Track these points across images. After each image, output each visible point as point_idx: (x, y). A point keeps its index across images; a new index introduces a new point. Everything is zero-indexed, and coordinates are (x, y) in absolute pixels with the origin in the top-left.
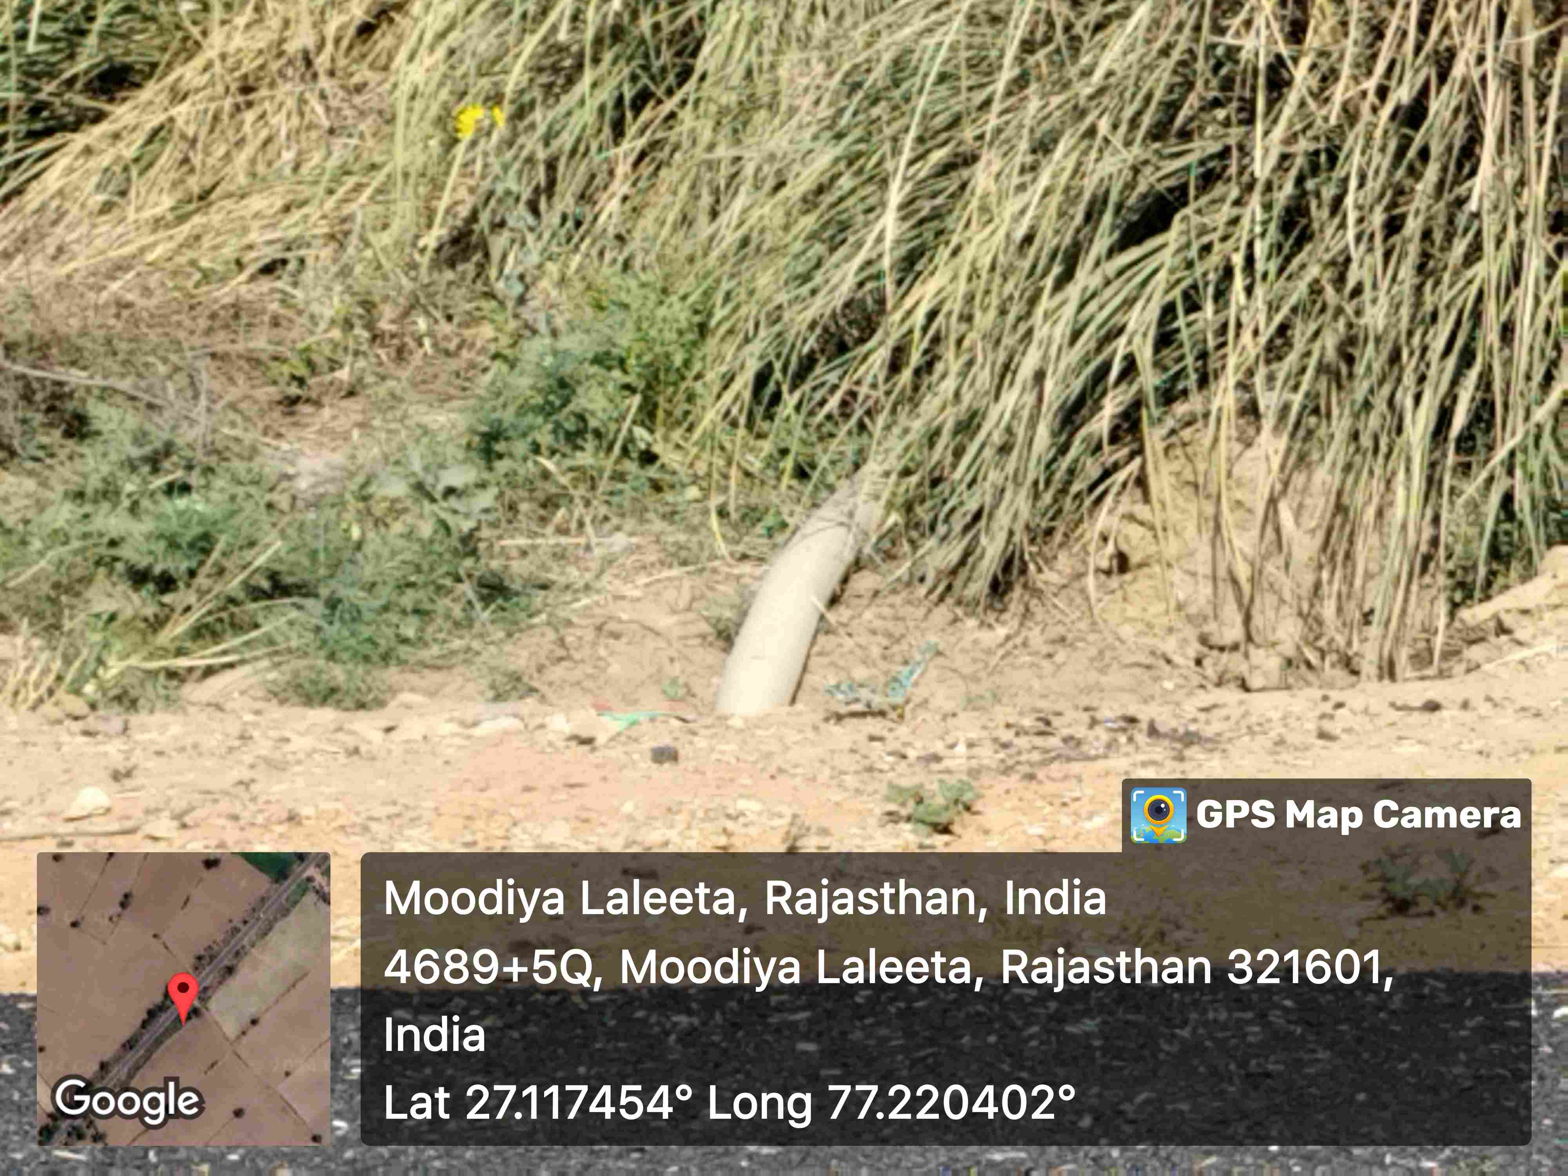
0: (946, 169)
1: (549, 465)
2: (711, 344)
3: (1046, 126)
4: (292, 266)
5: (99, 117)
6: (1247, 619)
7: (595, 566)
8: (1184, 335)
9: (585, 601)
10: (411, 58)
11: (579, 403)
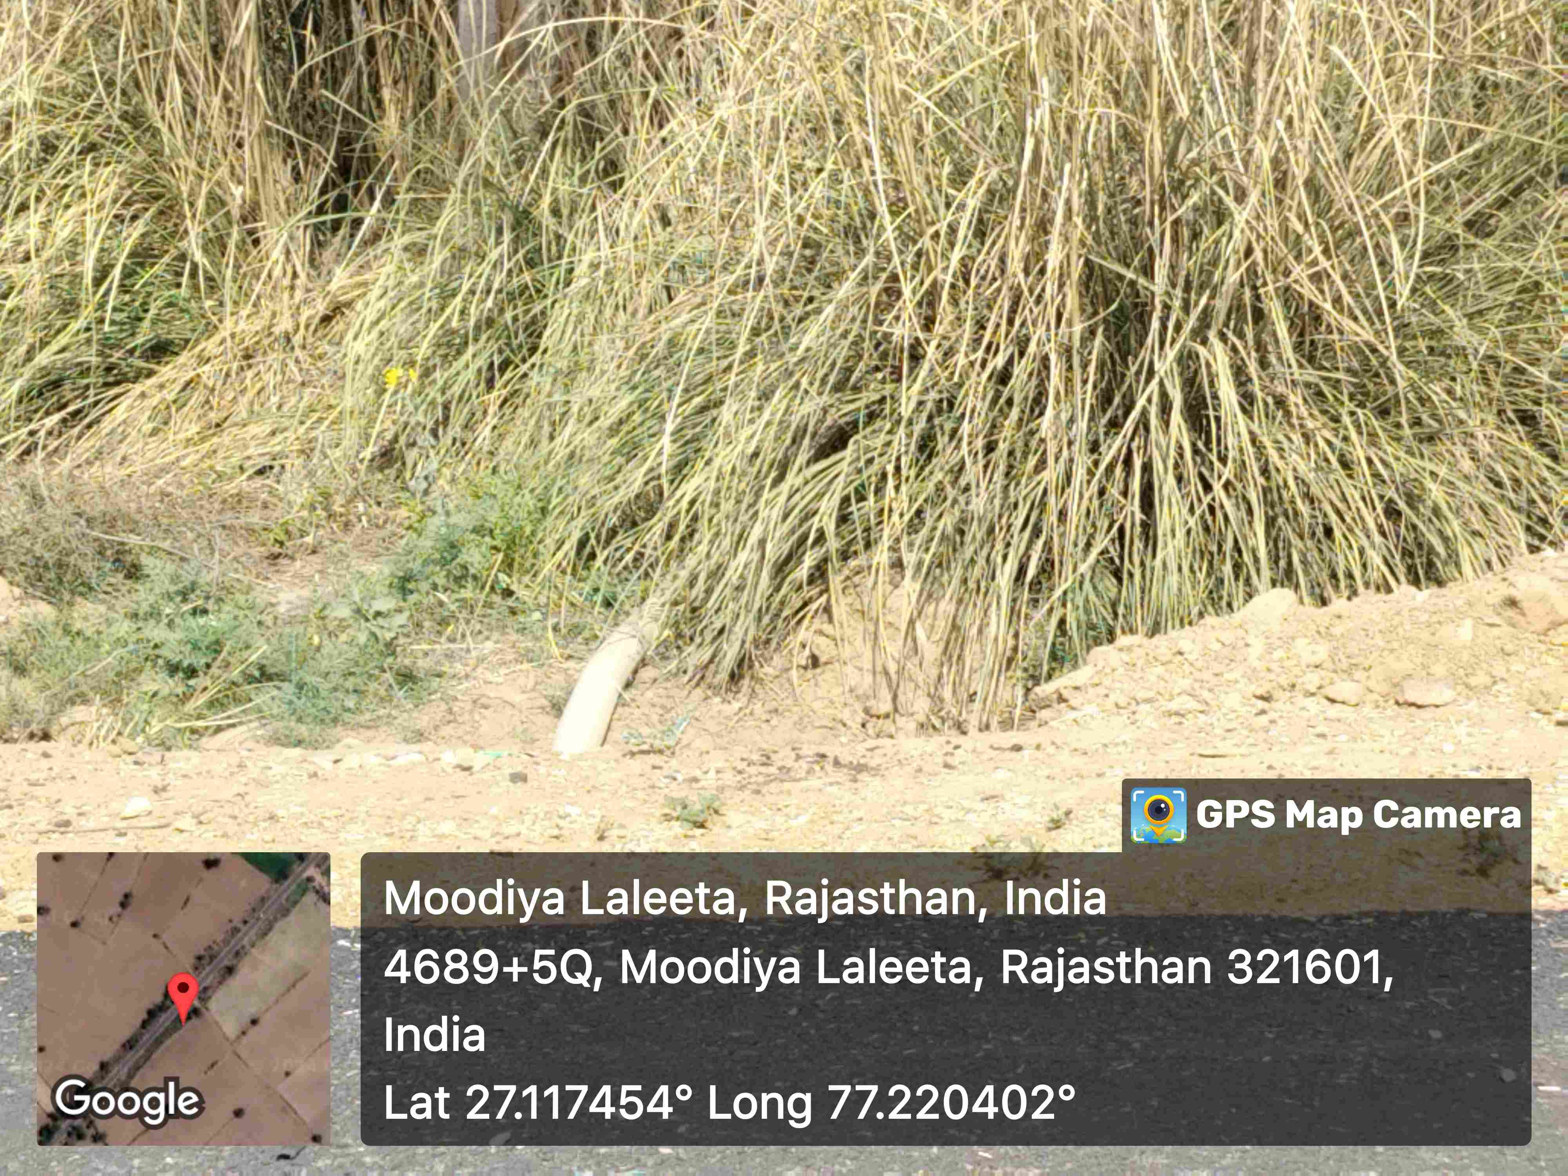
0: (703, 409)
1: (443, 597)
2: (549, 521)
3: (768, 382)
4: (276, 470)
5: (150, 374)
6: (895, 698)
7: (472, 662)
8: (856, 516)
9: (466, 684)
10: (355, 338)
11: (463, 558)
